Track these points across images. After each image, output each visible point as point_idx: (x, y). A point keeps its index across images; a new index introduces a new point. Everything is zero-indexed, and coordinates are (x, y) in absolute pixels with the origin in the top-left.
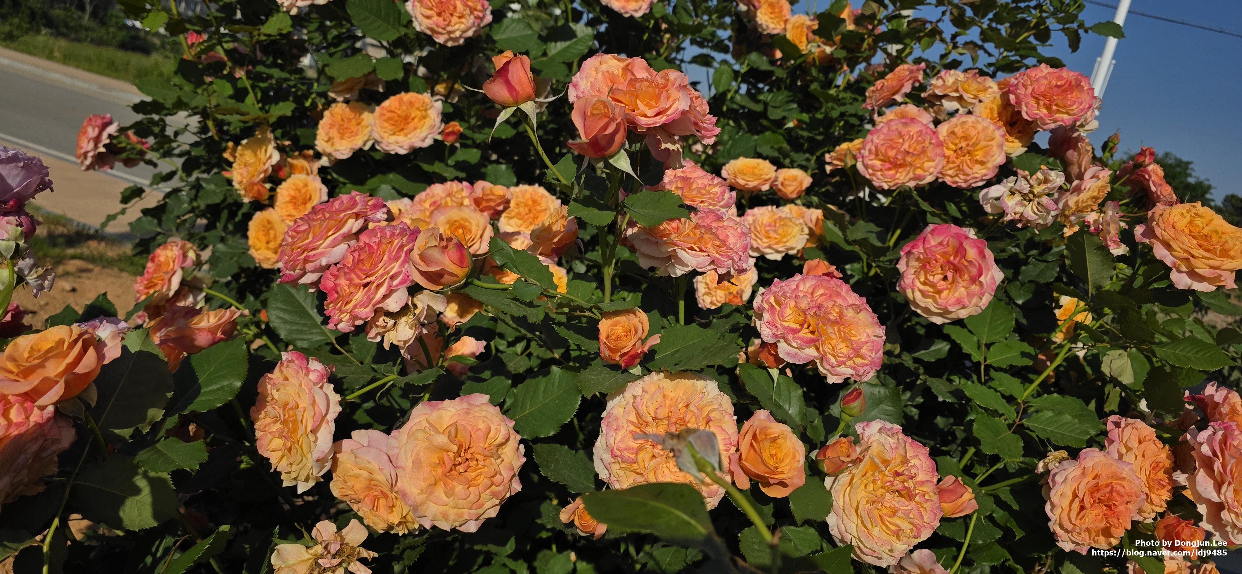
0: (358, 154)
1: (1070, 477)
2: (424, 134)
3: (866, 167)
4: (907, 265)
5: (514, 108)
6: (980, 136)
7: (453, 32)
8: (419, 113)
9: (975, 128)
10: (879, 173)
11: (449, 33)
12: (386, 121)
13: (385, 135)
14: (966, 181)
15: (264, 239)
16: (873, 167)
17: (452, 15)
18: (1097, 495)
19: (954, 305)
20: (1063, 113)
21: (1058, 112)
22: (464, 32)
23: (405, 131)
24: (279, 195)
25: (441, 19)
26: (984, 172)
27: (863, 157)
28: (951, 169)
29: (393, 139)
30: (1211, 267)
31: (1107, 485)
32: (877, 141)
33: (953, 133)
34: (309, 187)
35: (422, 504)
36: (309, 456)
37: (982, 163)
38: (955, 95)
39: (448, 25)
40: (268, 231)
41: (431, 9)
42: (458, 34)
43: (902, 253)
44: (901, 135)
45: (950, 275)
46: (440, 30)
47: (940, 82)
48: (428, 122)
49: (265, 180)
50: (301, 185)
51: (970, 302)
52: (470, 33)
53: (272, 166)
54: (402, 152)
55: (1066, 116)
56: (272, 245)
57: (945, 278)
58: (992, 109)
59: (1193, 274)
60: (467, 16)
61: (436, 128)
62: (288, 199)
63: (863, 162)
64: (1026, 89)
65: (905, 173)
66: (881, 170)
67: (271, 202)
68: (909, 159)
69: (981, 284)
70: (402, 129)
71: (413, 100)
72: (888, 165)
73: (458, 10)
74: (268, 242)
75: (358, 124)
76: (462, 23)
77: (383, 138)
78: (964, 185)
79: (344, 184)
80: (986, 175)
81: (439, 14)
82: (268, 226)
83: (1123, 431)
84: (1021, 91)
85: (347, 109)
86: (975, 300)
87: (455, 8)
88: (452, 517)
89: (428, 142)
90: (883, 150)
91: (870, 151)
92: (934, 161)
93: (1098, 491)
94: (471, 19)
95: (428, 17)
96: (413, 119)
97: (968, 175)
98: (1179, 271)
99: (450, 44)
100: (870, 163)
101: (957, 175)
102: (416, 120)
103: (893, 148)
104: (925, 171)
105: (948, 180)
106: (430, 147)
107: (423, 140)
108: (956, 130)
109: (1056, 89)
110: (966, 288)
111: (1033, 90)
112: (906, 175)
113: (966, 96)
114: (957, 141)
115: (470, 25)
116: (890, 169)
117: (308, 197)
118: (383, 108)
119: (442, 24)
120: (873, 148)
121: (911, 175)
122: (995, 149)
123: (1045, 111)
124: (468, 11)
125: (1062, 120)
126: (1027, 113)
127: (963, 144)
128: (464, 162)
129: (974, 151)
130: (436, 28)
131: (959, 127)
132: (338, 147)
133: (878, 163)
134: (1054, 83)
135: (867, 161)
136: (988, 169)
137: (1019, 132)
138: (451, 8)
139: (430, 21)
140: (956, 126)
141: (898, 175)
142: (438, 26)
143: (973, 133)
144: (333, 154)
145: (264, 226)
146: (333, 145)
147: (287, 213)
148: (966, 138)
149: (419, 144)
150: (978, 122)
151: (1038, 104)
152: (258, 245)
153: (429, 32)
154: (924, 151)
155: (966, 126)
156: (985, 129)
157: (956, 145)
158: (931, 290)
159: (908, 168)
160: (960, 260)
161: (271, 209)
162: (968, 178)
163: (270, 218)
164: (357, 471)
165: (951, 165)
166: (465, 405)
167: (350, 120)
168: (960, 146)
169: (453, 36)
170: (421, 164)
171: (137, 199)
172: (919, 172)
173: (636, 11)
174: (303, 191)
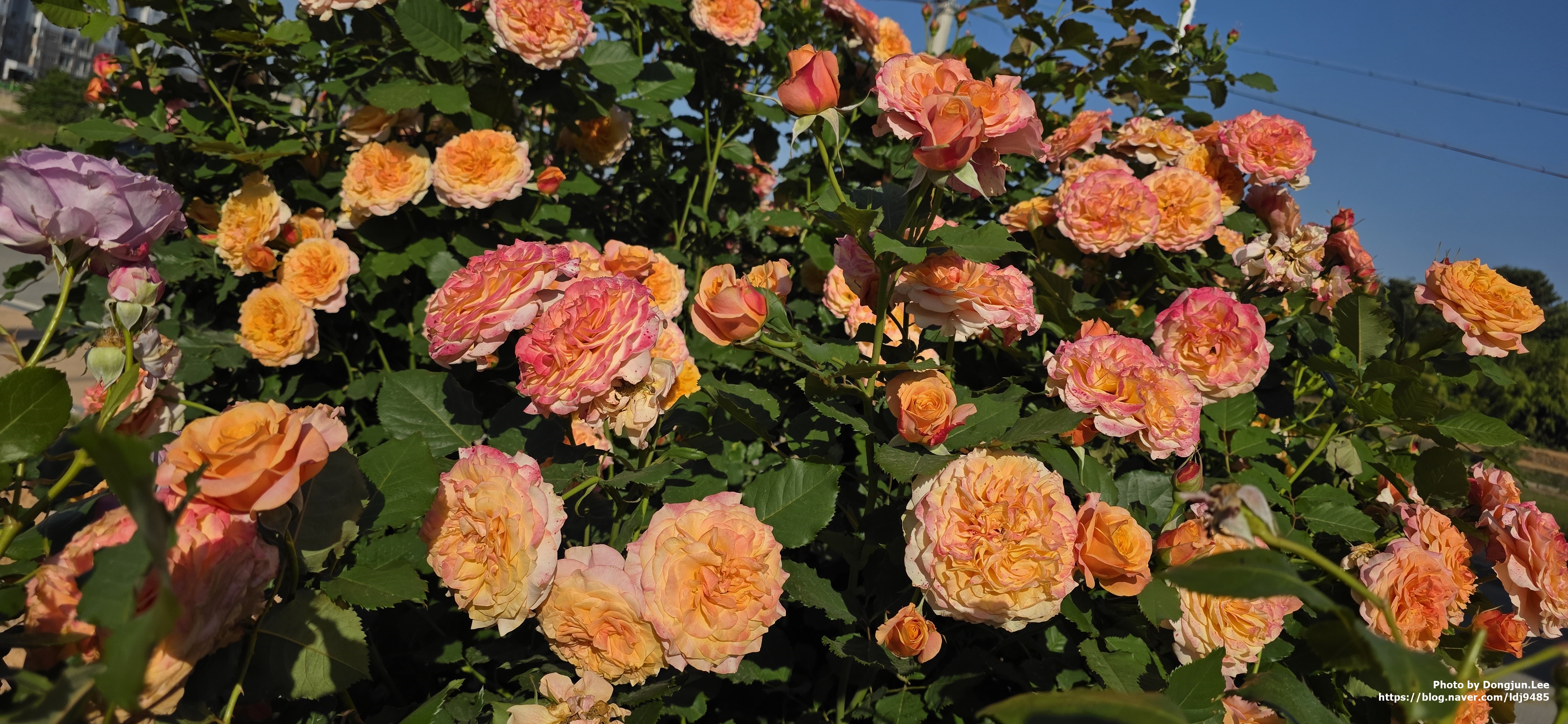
0: (406, 210)
1: (1386, 572)
2: (510, 183)
3: (1070, 226)
4: (1165, 336)
5: (814, 117)
6: (1193, 191)
7: (549, 51)
8: (502, 154)
9: (1186, 182)
10: (1086, 234)
11: (545, 51)
12: (458, 165)
13: (457, 184)
14: (1180, 243)
15: (267, 327)
16: (1080, 228)
17: (548, 29)
18: (1417, 592)
19: (1224, 381)
20: (1284, 165)
21: (1280, 164)
22: (563, 51)
23: (484, 178)
24: (286, 265)
25: (534, 34)
26: (1200, 232)
27: (1065, 215)
28: (1162, 229)
29: (468, 188)
30: (1505, 330)
31: (1425, 579)
32: (1083, 196)
33: (1162, 187)
34: (332, 254)
35: (679, 637)
36: (525, 581)
37: (1198, 222)
38: (1153, 145)
39: (546, 41)
40: (274, 314)
41: (521, 20)
42: (555, 53)
43: (1157, 323)
44: (1110, 189)
45: (1217, 347)
46: (533, 48)
47: (1130, 131)
48: (515, 167)
49: (270, 244)
50: (321, 253)
51: (1242, 377)
52: (571, 54)
53: (281, 225)
54: (481, 206)
55: (1286, 169)
56: (279, 334)
57: (1213, 350)
58: (1198, 161)
59: (1485, 338)
60: (568, 31)
61: (524, 175)
62: (301, 270)
63: (1065, 222)
64: (1240, 139)
65: (1118, 233)
66: (1090, 230)
67: (276, 277)
68: (1123, 216)
69: (1255, 355)
70: (480, 177)
71: (492, 138)
72: (1097, 224)
73: (557, 23)
74: (273, 331)
75: (406, 170)
76: (562, 40)
77: (453, 187)
78: (1178, 248)
79: (375, 252)
80: (1202, 236)
81: (533, 28)
82: (273, 310)
83: (1422, 518)
84: (1235, 140)
85: (388, 151)
86: (1247, 376)
87: (553, 20)
88: (713, 653)
89: (515, 193)
90: (1091, 205)
91: (1074, 208)
92: (1149, 219)
93: (1417, 586)
94: (574, 36)
95: (518, 30)
96: (494, 163)
97: (1183, 236)
98: (1471, 335)
99: (543, 67)
100: (1075, 221)
101: (1170, 237)
102: (499, 164)
103: (1102, 204)
104: (1140, 231)
105: (1159, 242)
106: (518, 199)
107: (508, 191)
108: (1166, 184)
109: (1273, 139)
110: (1237, 361)
111: (1249, 139)
112: (1121, 235)
113: (1165, 147)
114: (1167, 197)
115: (571, 42)
116: (1099, 229)
117: (331, 268)
118: (450, 149)
119: (536, 39)
120: (1078, 204)
121: (1126, 236)
122: (1211, 206)
123: (1263, 163)
124: (570, 25)
125: (1284, 174)
126: (1244, 165)
127: (1174, 201)
128: (551, 221)
129: (1189, 208)
130: (528, 45)
131: (1169, 181)
132: (378, 200)
133: (1084, 222)
134: (1269, 131)
135: (1070, 219)
136: (1204, 229)
137: (1229, 188)
138: (548, 20)
139: (521, 36)
140: (1166, 179)
141: (1111, 236)
142: (530, 42)
143: (1184, 188)
144: (371, 208)
145: (266, 308)
146: (370, 196)
147: (301, 290)
148: (1177, 193)
149: (503, 196)
150: (1189, 175)
151: (1256, 155)
152: (257, 333)
153: (516, 50)
154: (1138, 206)
155: (1177, 180)
156: (1197, 183)
157: (1165, 201)
158: (1197, 365)
159: (1122, 228)
160: (1231, 328)
161: (276, 285)
162: (1184, 240)
163: (276, 297)
164: (588, 599)
165: (1164, 225)
166: (718, 507)
167: (393, 165)
168: (1169, 203)
169: (548, 55)
170: (501, 223)
171: (31, 280)
172: (1134, 232)
173: (742, 38)
174: (323, 260)
